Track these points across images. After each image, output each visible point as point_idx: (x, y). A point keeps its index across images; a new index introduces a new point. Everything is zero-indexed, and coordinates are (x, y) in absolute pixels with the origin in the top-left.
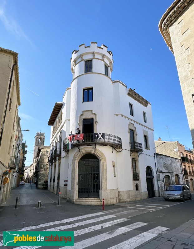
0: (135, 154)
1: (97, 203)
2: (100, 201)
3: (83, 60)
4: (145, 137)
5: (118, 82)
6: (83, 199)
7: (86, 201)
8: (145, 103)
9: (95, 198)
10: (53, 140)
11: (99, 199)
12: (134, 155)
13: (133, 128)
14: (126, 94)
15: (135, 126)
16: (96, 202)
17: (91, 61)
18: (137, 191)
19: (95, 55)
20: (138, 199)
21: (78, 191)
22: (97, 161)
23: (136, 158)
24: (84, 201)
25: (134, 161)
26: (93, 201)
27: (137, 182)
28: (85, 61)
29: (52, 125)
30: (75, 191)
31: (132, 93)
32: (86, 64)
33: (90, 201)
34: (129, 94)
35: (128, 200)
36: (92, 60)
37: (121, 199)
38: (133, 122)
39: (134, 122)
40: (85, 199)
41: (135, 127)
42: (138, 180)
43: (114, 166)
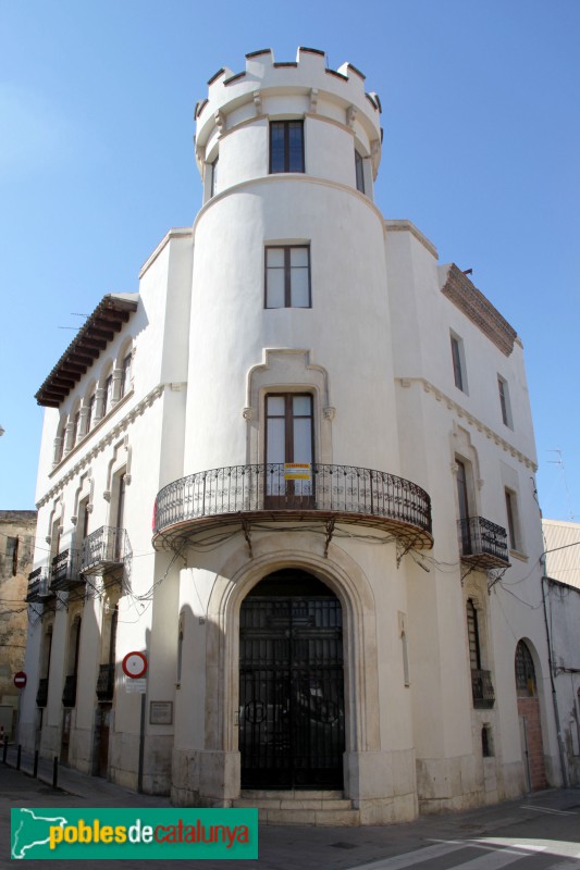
0: (478, 577)
1: (338, 816)
2: (347, 809)
3: (265, 116)
4: (509, 495)
5: (406, 228)
6: (267, 799)
7: (285, 805)
8: (503, 336)
9: (326, 794)
10: (61, 485)
11: (344, 798)
12: (475, 584)
13: (466, 453)
14: (438, 290)
15: (473, 443)
16: (334, 810)
17: (299, 125)
18: (489, 760)
19: (315, 103)
20: (492, 797)
21: (239, 754)
22: (332, 604)
23: (480, 598)
24: (276, 805)
25: (473, 612)
26: (316, 805)
27: (485, 715)
28: (272, 123)
29: (55, 405)
30: (228, 758)
31: (459, 287)
32: (275, 133)
33: (305, 805)
34: (447, 290)
35: (457, 803)
36: (301, 122)
37: (428, 796)
38: (463, 422)
39: (471, 420)
40: (281, 800)
41: (473, 448)
42: (490, 704)
43: (403, 634)
